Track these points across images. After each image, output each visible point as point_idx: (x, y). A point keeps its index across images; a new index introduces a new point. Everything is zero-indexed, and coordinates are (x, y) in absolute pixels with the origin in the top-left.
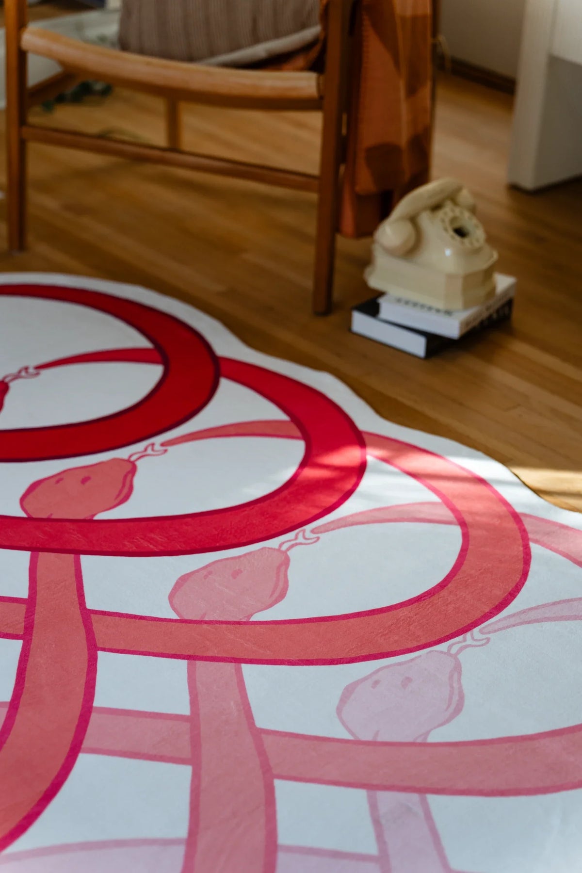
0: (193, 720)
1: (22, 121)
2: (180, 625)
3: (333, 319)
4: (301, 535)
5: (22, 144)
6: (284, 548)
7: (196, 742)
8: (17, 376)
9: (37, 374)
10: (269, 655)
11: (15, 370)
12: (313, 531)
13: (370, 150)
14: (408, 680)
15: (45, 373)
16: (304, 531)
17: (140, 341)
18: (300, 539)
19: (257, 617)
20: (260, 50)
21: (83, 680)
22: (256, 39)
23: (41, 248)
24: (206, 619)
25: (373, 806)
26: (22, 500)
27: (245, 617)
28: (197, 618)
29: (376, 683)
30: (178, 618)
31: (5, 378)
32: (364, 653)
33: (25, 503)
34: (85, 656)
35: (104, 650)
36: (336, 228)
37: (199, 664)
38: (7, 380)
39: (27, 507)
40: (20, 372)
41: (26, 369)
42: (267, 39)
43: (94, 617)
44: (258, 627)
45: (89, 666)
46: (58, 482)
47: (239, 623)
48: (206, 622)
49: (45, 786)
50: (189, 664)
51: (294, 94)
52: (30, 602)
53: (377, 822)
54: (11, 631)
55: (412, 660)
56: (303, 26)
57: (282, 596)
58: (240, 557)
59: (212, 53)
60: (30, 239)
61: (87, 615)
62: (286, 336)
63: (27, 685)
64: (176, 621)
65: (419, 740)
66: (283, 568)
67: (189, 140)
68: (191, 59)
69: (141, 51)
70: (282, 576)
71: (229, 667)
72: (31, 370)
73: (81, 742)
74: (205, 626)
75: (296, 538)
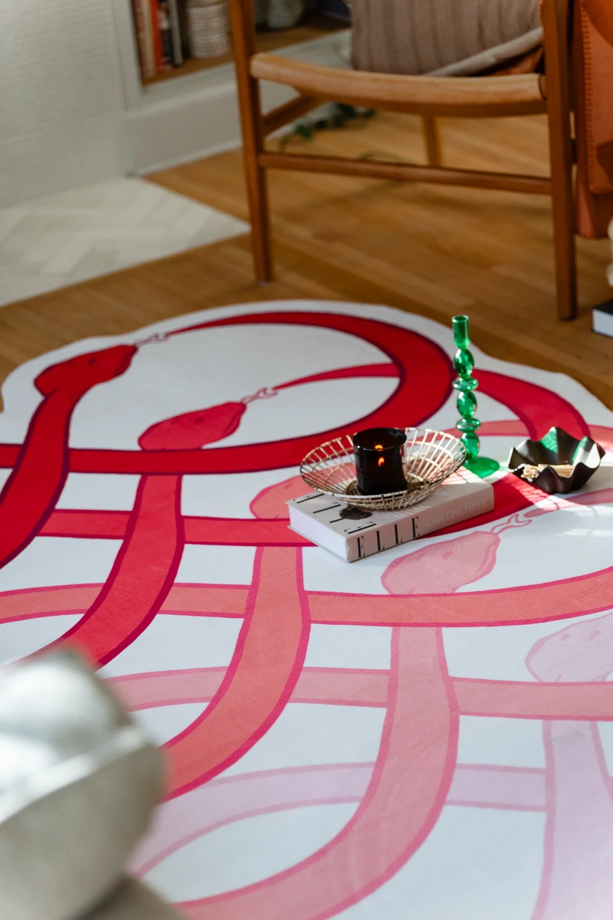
0: (392, 675)
1: (259, 148)
2: (389, 599)
3: (578, 323)
4: (513, 520)
5: (261, 173)
6: (496, 531)
7: (393, 689)
8: (255, 397)
9: (275, 394)
10: (470, 619)
11: (252, 392)
12: (526, 515)
13: (601, 148)
14: (597, 633)
15: (282, 392)
16: (517, 516)
17: (380, 357)
18: (513, 522)
19: (461, 590)
20: (488, 56)
21: (296, 647)
22: (483, 46)
23: (291, 278)
24: (414, 593)
25: (547, 733)
26: (252, 505)
27: (451, 590)
28: (407, 593)
29: (566, 636)
30: (388, 594)
31: (244, 399)
32: (558, 613)
33: (254, 506)
34: (299, 628)
35: (317, 622)
36: (574, 229)
37: (404, 630)
38: (245, 402)
39: (255, 509)
40: (258, 393)
41: (264, 390)
42: (493, 44)
43: (310, 597)
44: (462, 597)
45: (302, 636)
46: (286, 487)
47: (444, 595)
48: (414, 596)
49: (254, 729)
50: (393, 630)
51: (518, 97)
52: (253, 589)
53: (548, 744)
54: (233, 612)
55: (603, 617)
56: (528, 28)
57: (489, 570)
58: (452, 541)
59: (442, 64)
60: (278, 268)
61: (304, 596)
62: (526, 342)
63: (244, 653)
64: (386, 596)
65: (599, 680)
66: (493, 548)
67: (451, 156)
68: (420, 72)
69: (372, 69)
70: (490, 555)
71: (431, 631)
72: (269, 391)
73: (290, 694)
74: (412, 599)
75: (509, 521)
